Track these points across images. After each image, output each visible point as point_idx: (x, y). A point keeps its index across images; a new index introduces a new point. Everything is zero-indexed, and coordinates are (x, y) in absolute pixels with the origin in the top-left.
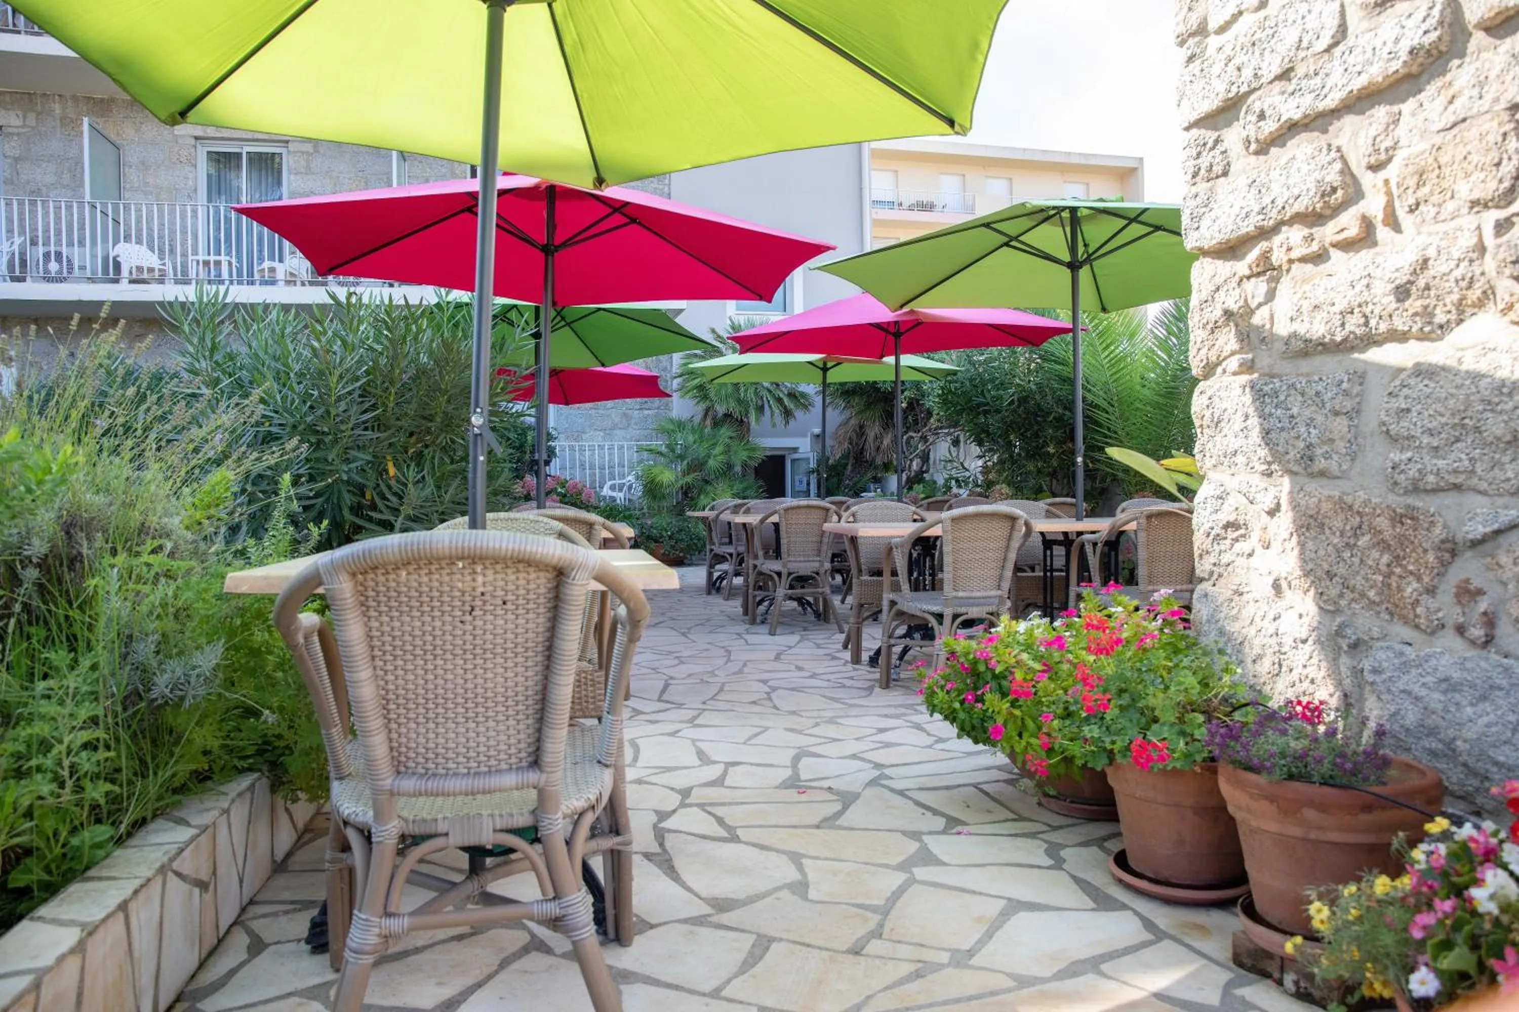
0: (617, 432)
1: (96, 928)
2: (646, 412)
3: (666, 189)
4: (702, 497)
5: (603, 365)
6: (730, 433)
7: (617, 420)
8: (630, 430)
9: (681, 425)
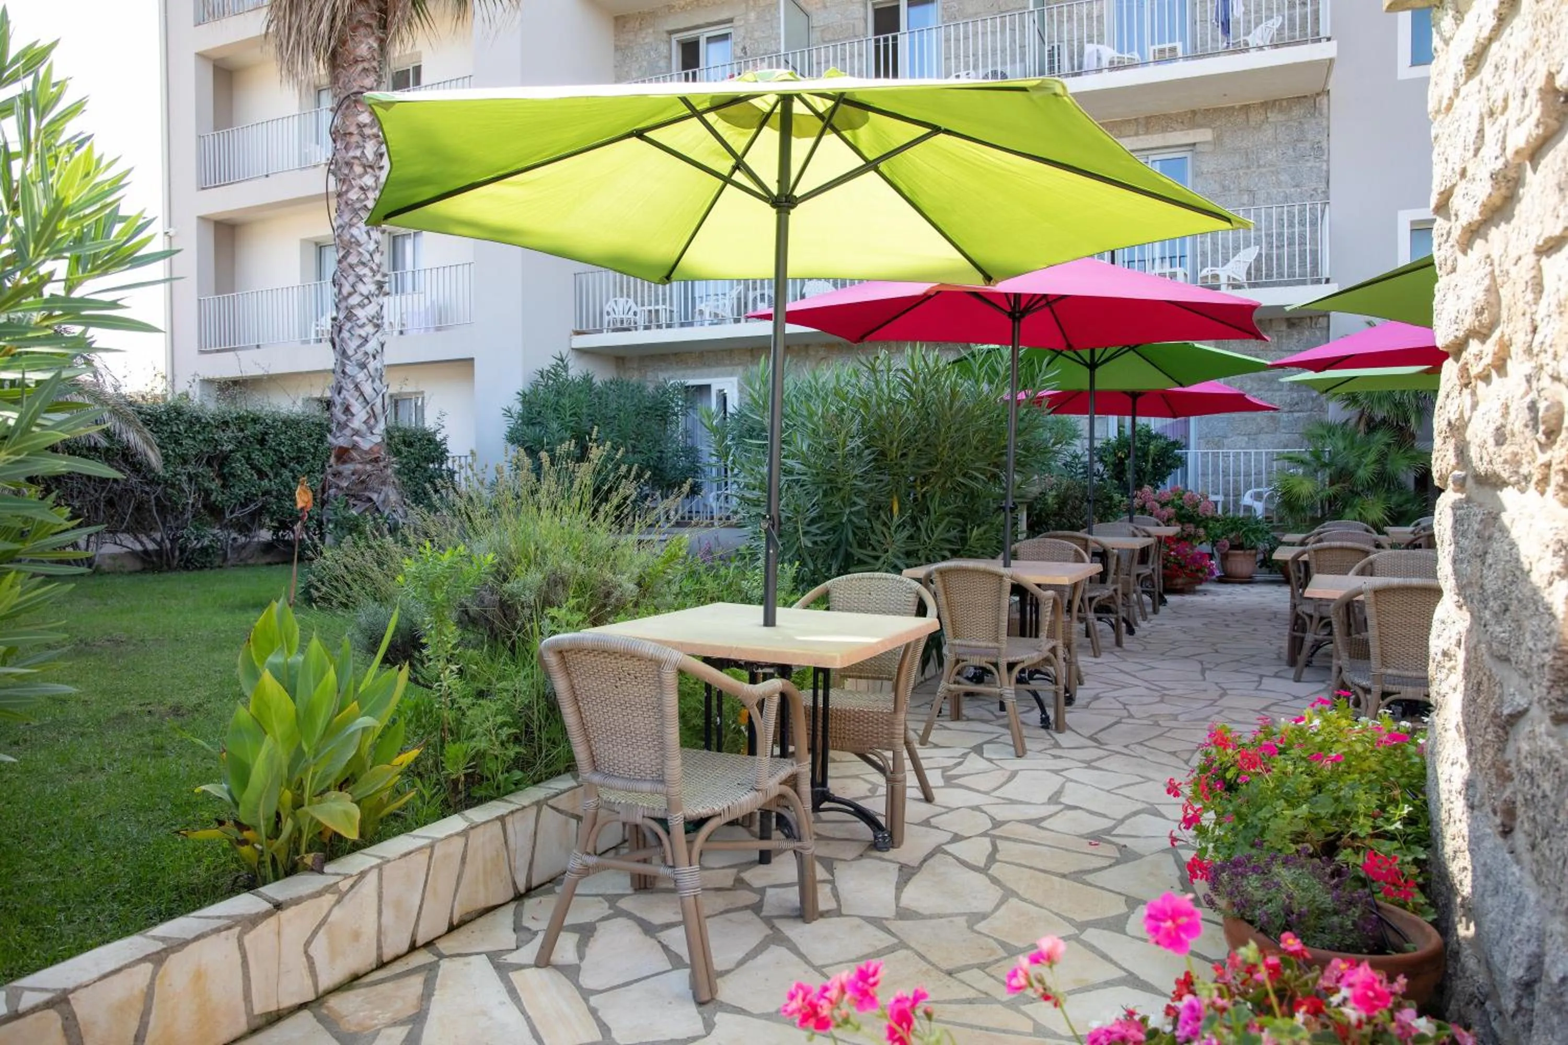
0: (1262, 436)
1: (477, 826)
2: (1296, 415)
3: (1325, 167)
4: (1347, 510)
5: (1181, 385)
6: (1386, 439)
7: (1263, 424)
8: (1278, 434)
9: (1331, 430)
